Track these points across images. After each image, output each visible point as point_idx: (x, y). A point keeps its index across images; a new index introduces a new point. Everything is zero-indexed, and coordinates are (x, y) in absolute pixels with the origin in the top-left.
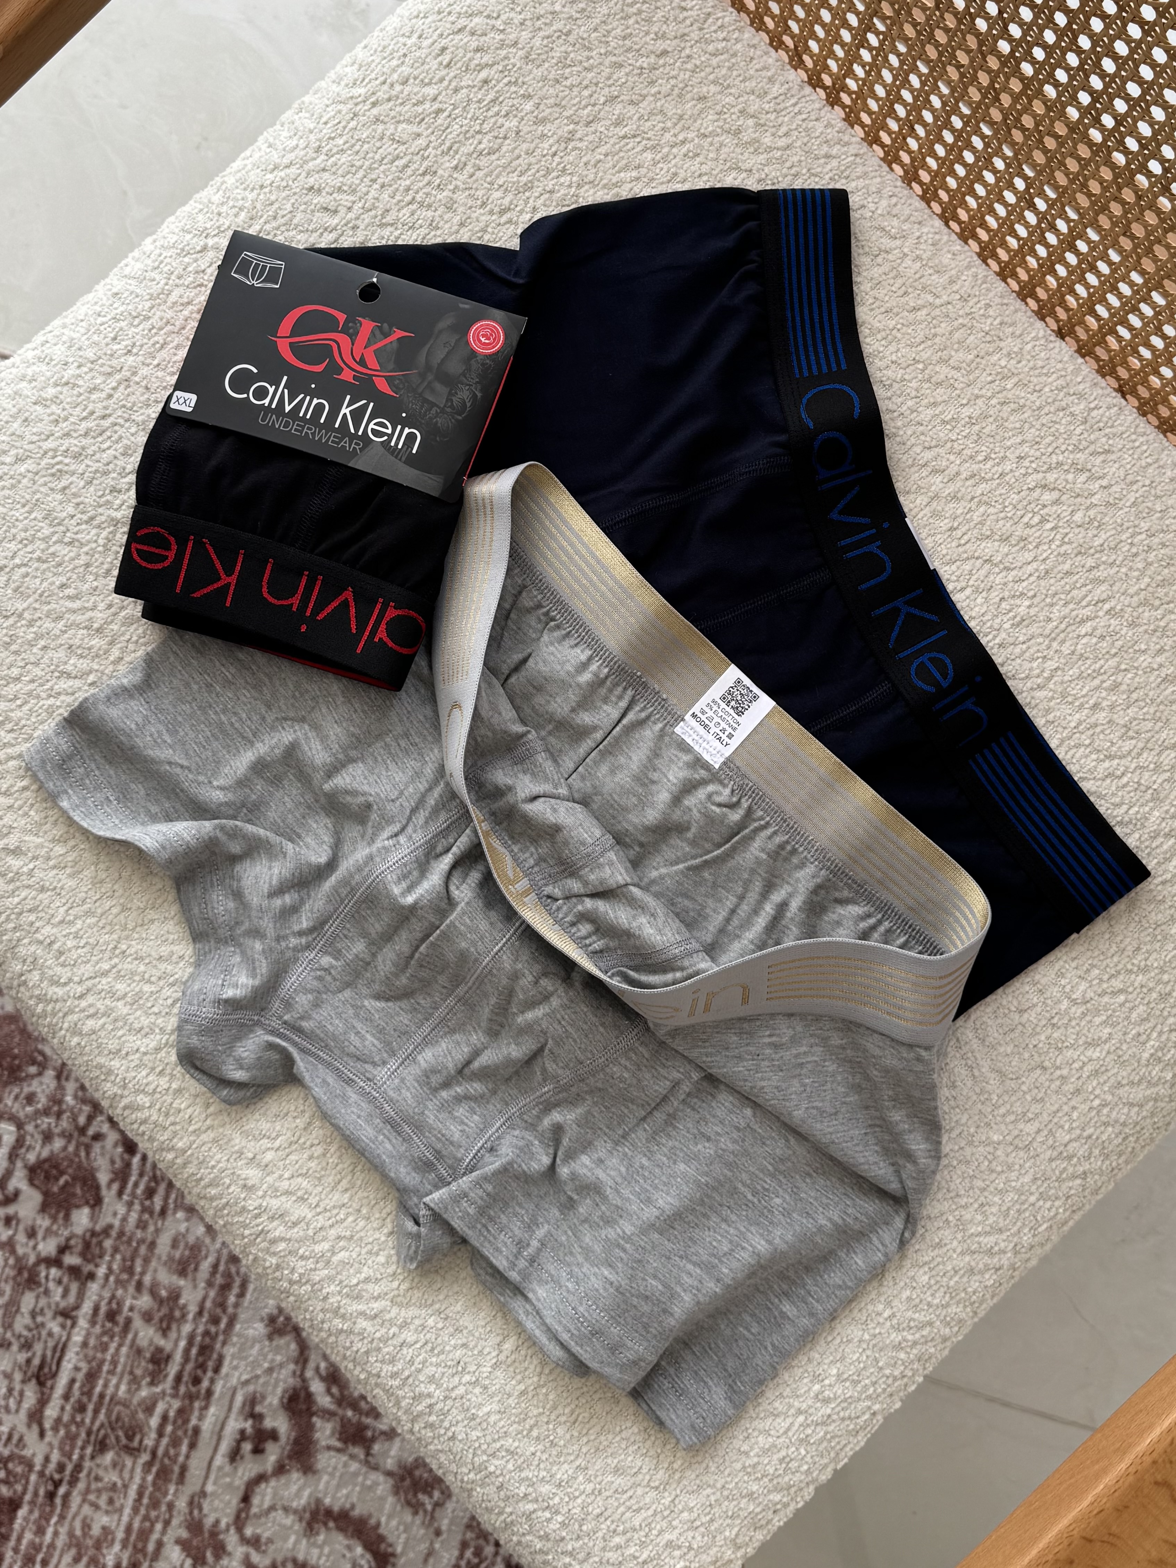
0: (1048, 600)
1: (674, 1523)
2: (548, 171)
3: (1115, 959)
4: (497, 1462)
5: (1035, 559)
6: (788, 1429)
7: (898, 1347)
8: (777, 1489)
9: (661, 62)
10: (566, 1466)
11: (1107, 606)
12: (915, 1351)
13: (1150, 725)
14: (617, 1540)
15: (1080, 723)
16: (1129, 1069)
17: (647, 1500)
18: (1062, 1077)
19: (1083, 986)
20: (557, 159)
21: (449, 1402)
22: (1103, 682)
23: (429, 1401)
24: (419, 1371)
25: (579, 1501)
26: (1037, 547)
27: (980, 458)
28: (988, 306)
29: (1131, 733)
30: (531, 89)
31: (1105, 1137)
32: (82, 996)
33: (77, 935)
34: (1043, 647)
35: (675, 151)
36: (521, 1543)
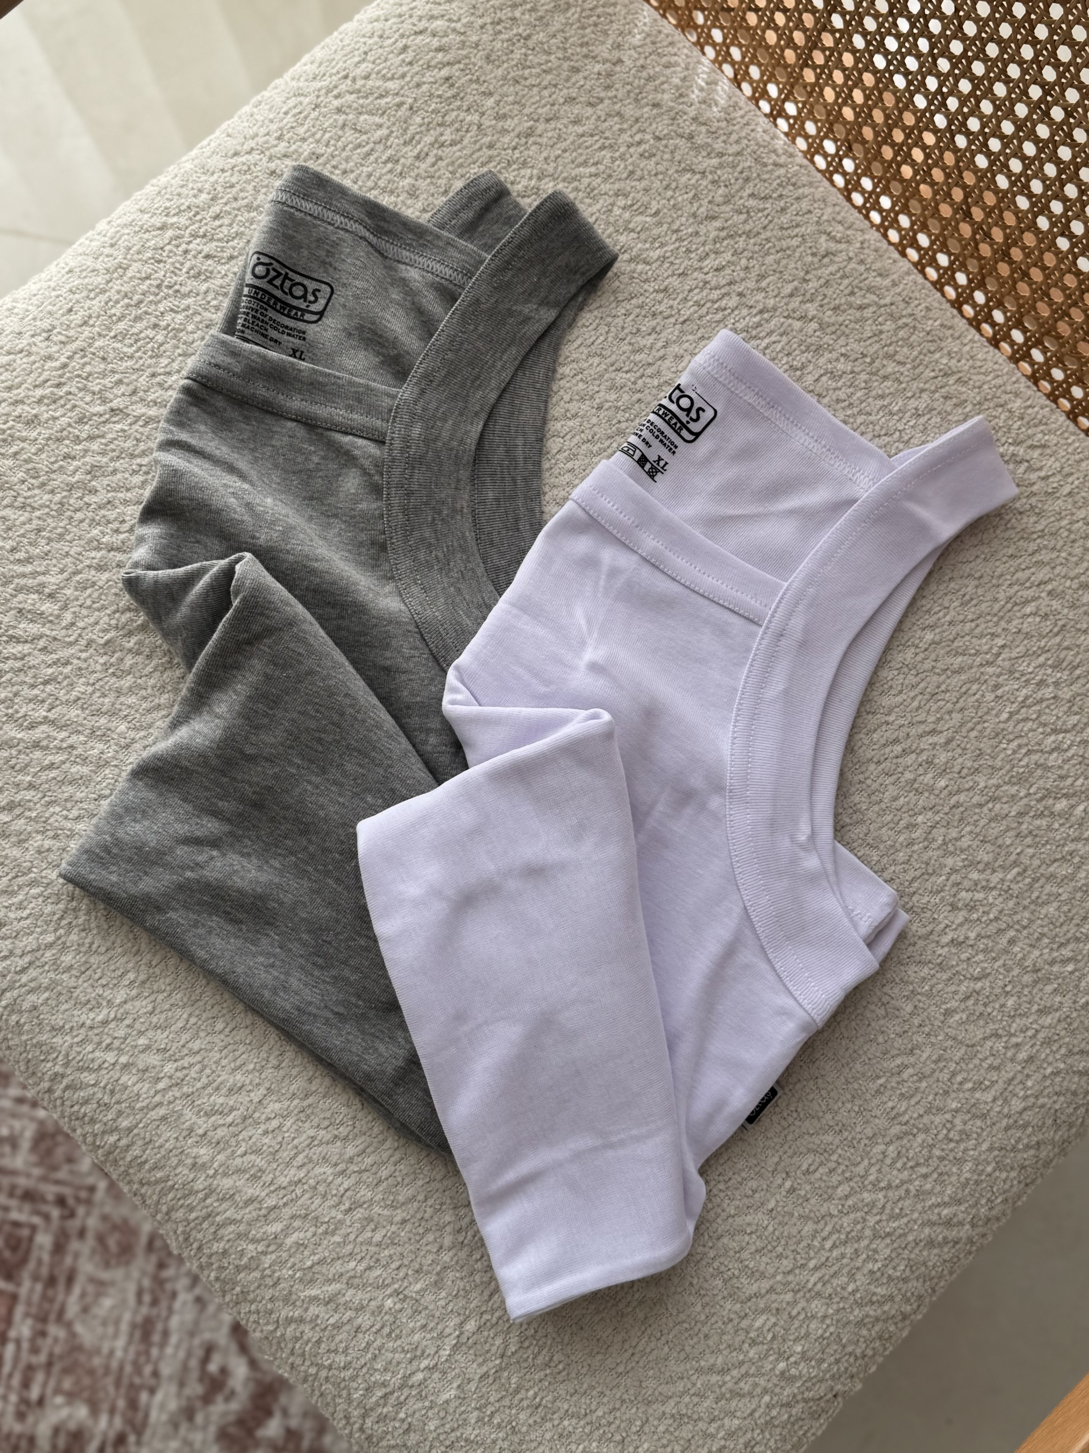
0: (994, 581)
2: (509, 164)
3: (1065, 928)
6: (754, 1411)
7: (860, 1323)
11: (1049, 588)
12: (877, 1328)
15: (1027, 698)
18: (1017, 1045)
19: (1034, 954)
20: (517, 154)
21: (406, 1392)
22: (1048, 659)
23: (384, 1391)
24: (375, 1357)
28: (928, 309)
30: (491, 87)
31: (1057, 1107)
32: (24, 970)
33: (20, 907)
34: (990, 624)
35: (632, 150)
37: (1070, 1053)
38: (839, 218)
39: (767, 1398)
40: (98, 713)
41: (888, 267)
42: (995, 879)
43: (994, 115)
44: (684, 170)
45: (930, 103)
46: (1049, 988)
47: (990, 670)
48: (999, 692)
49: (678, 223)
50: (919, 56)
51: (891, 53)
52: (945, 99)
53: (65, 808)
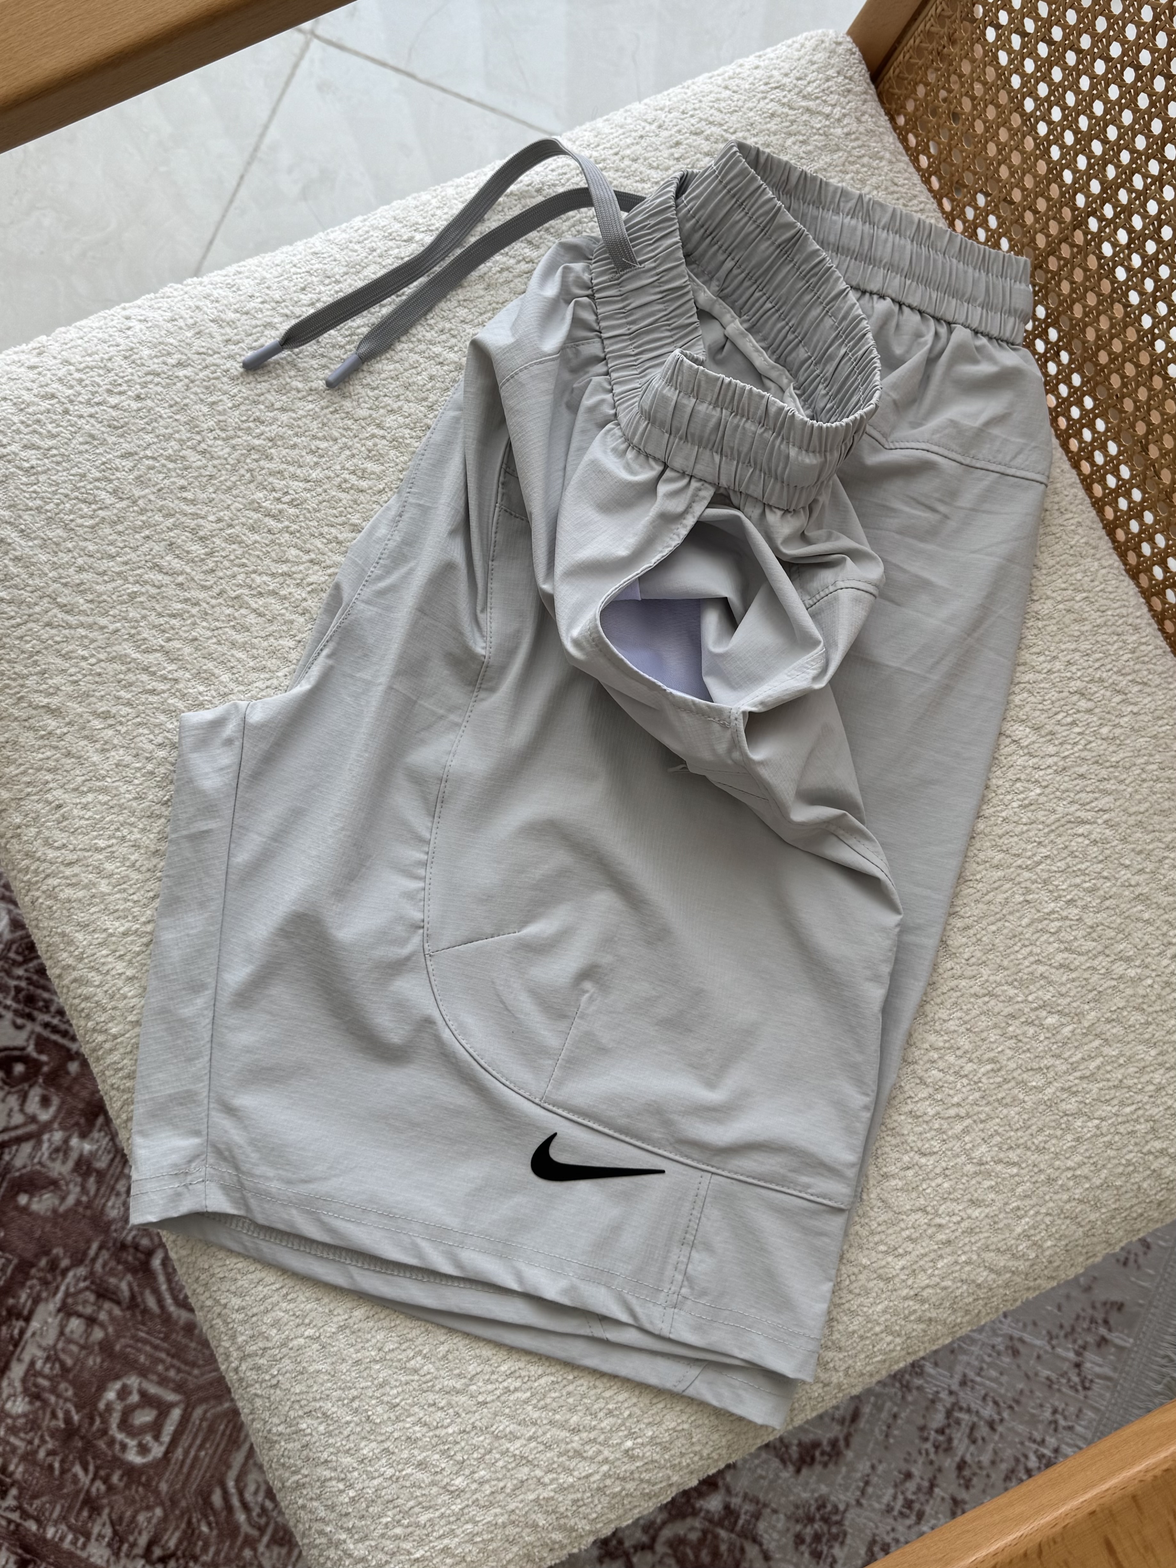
0: (1058, 794)
1: (459, 1532)
3: (1020, 1134)
4: (309, 1421)
5: (1057, 754)
6: (591, 1475)
8: (562, 1528)
10: (374, 1445)
11: (1106, 817)
13: (1113, 934)
14: (398, 1531)
15: (1053, 911)
16: (1001, 1237)
17: (440, 1501)
18: (940, 1225)
19: (984, 1148)
21: (284, 1351)
23: (266, 1343)
24: (267, 1311)
25: (376, 1482)
26: (1061, 744)
27: (1034, 650)
28: (1079, 524)
29: (1094, 935)
31: (958, 1293)
32: (70, 864)
33: (85, 807)
34: (1041, 834)
36: (303, 1507)
37: (987, 1248)
39: (605, 1468)
40: (209, 657)
42: (969, 1067)
45: (1140, 339)
46: (987, 1184)
47: (1026, 875)
48: (1029, 897)
50: (1142, 293)
51: (1118, 282)
53: (152, 732)
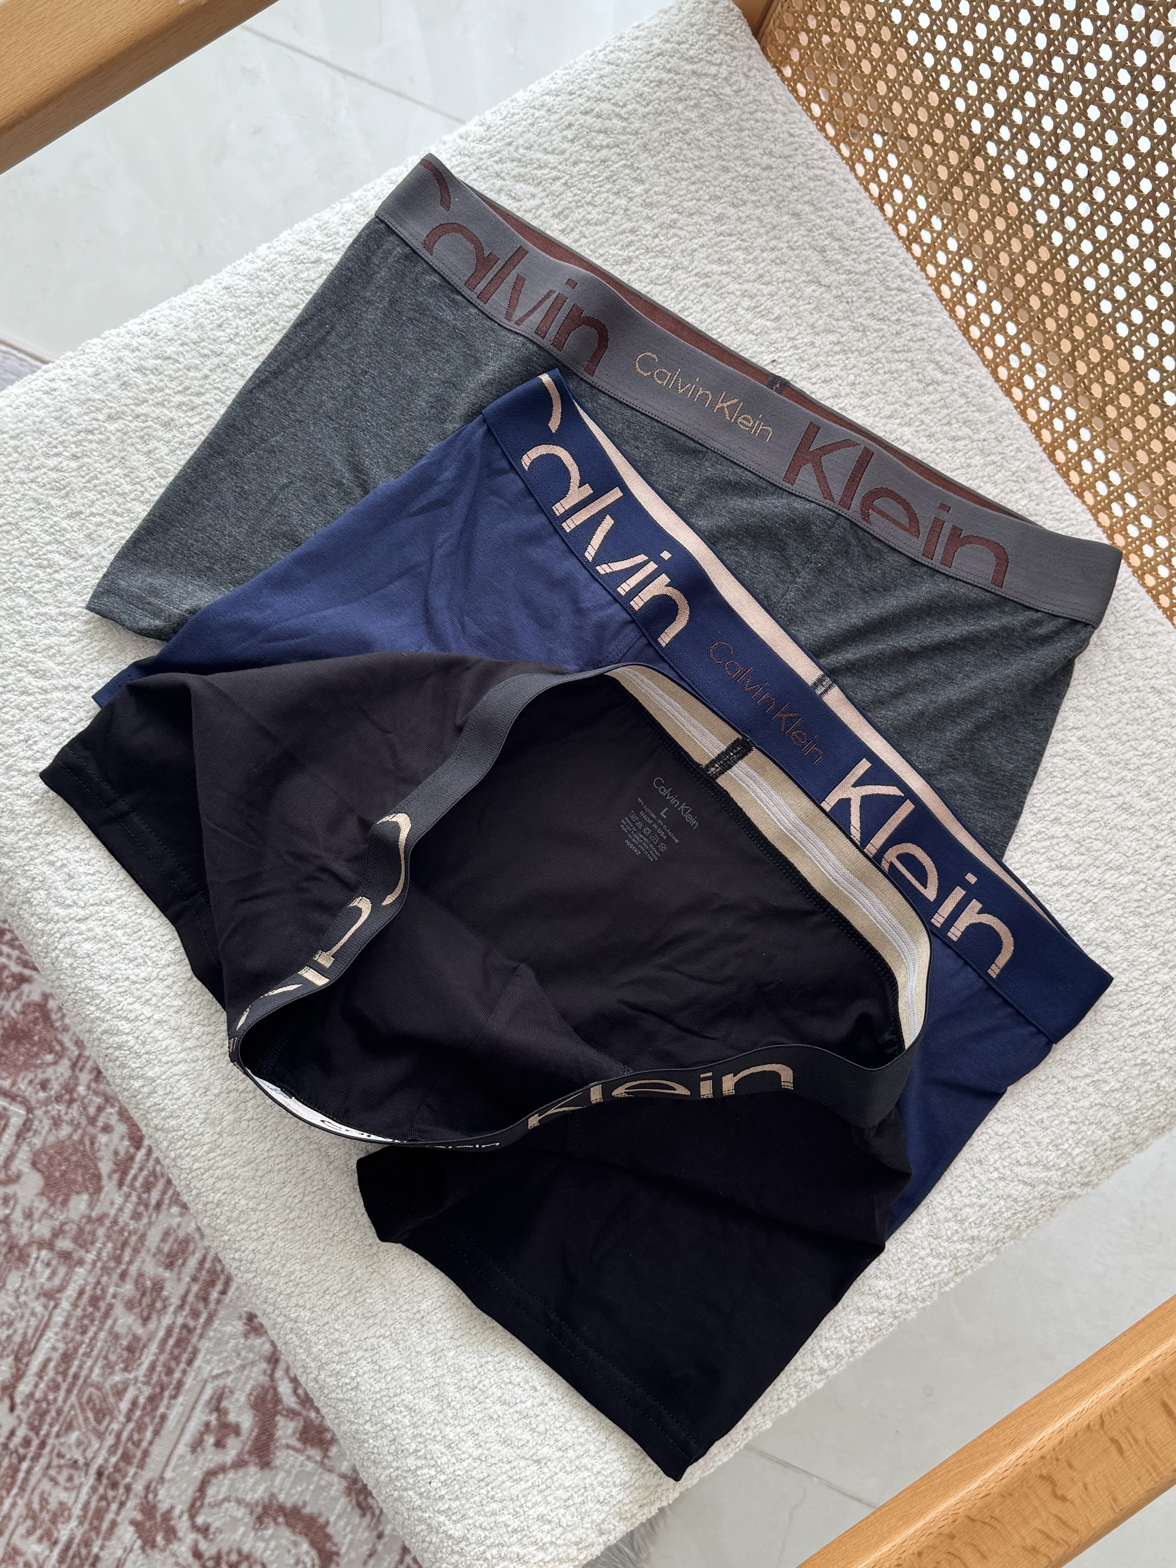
1: (548, 1498)
2: (648, 250)
4: (394, 1416)
9: (765, 174)
13: (1100, 846)
14: (493, 1506)
16: (1029, 1150)
17: (528, 1473)
20: (657, 241)
21: (360, 1354)
23: (340, 1349)
30: (643, 175)
32: (83, 920)
35: (765, 255)
36: (400, 1498)
38: (951, 349)
41: (988, 403)
43: (1109, 279)
44: (811, 281)
45: (1053, 257)
49: (796, 332)
50: (1048, 210)
51: (1024, 203)
52: (1067, 255)
